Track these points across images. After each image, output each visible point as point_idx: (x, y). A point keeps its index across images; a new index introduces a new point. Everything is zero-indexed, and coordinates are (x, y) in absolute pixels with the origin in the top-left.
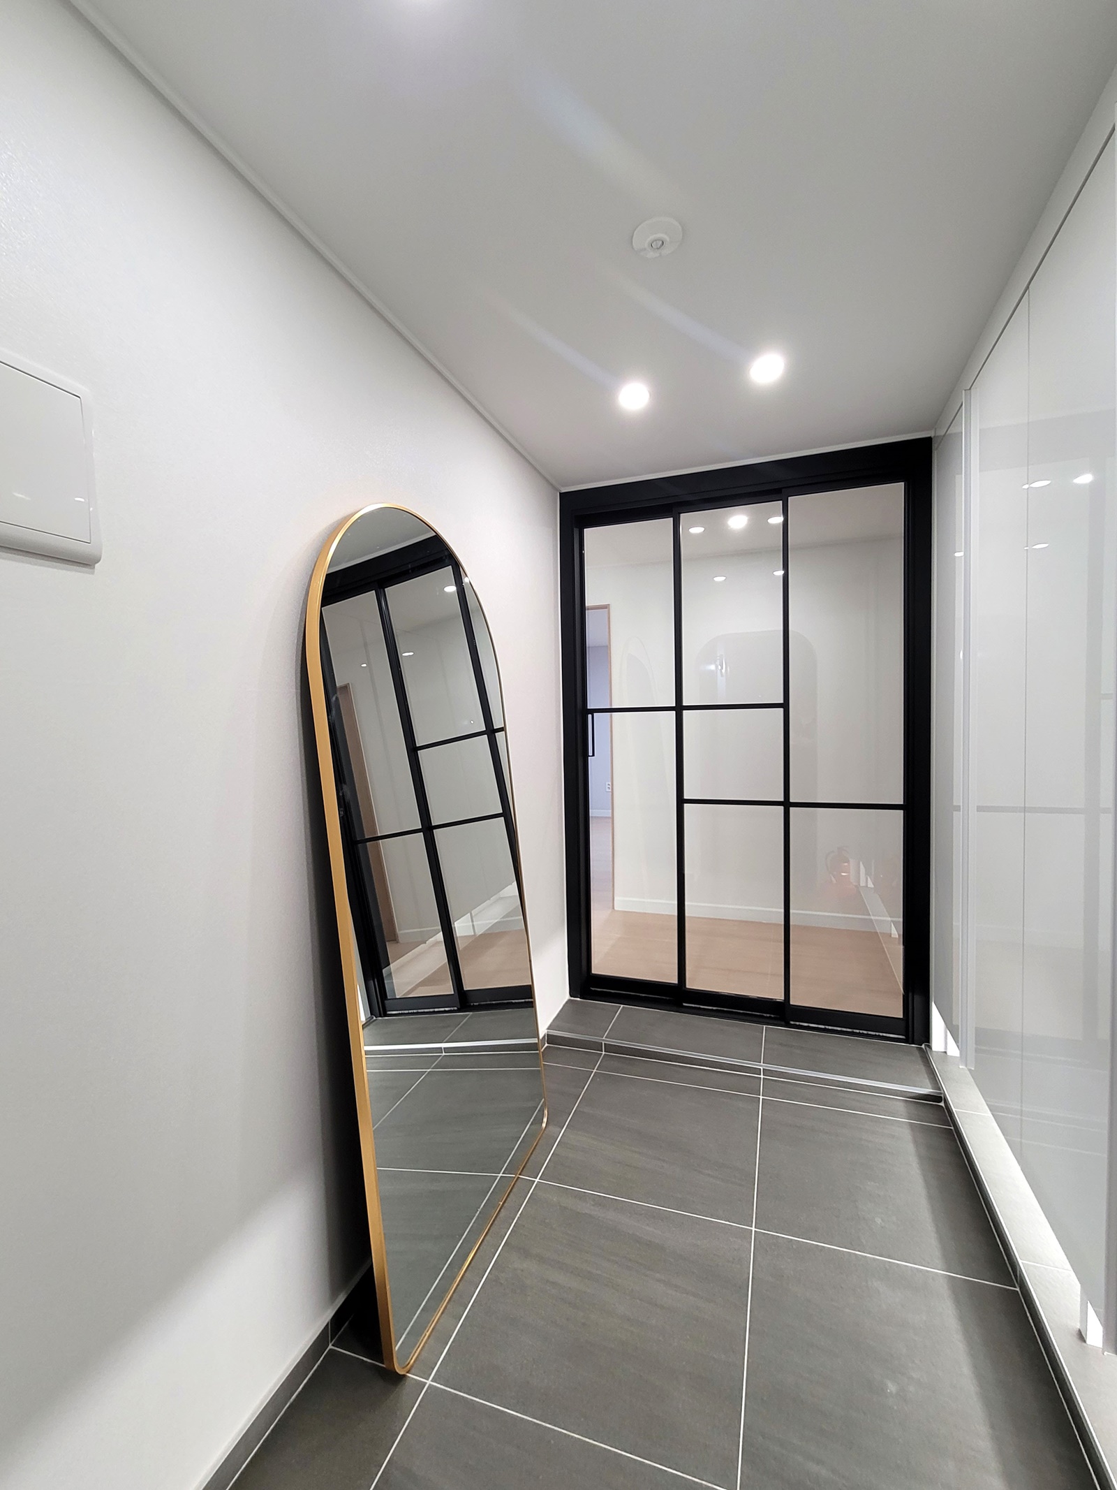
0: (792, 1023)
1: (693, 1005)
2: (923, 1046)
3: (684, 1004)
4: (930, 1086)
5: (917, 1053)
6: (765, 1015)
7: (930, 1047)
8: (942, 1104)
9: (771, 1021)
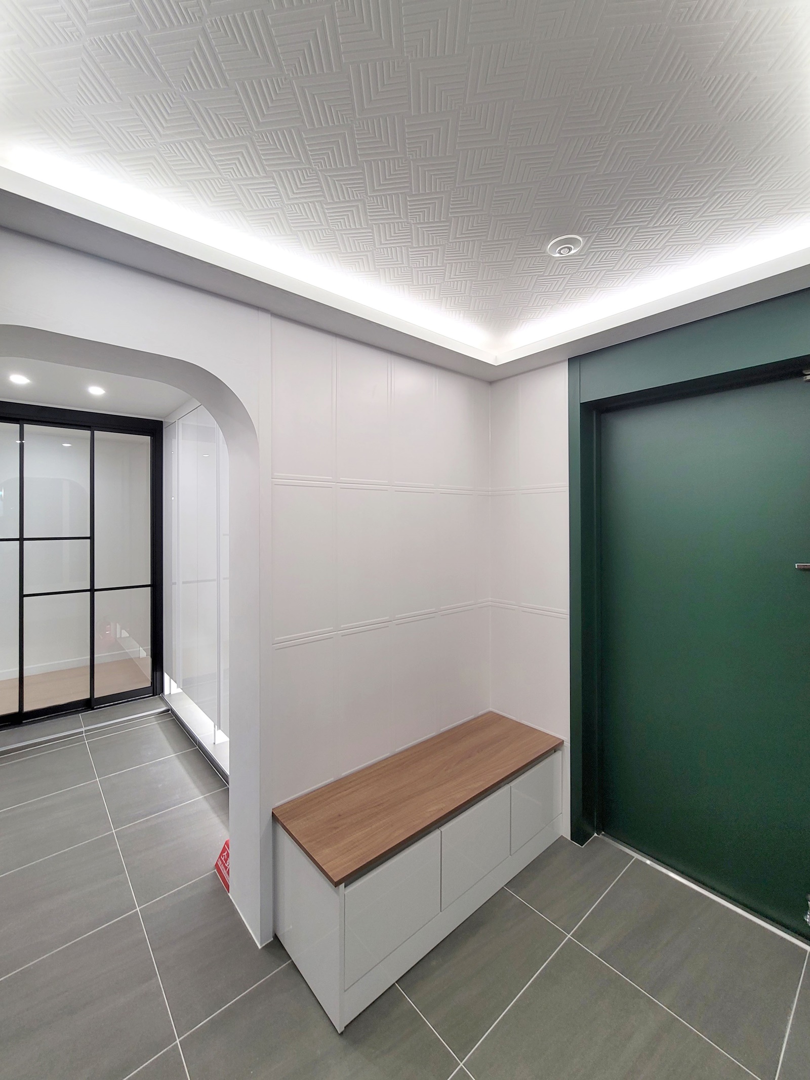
0: (95, 707)
1: (30, 720)
2: (161, 695)
3: (23, 722)
4: (164, 706)
5: (159, 698)
6: (79, 709)
7: (164, 694)
8: (170, 712)
9: (83, 711)
